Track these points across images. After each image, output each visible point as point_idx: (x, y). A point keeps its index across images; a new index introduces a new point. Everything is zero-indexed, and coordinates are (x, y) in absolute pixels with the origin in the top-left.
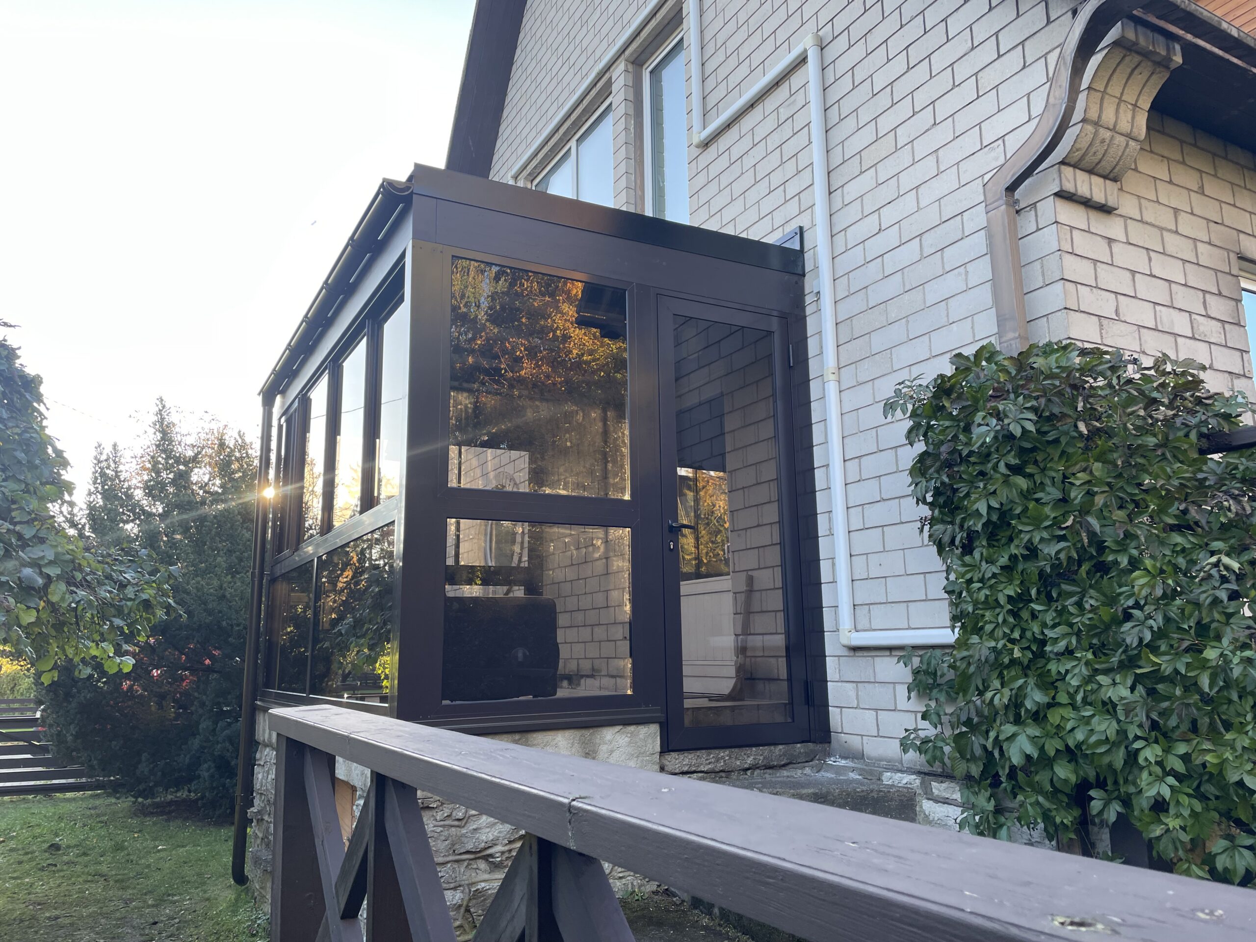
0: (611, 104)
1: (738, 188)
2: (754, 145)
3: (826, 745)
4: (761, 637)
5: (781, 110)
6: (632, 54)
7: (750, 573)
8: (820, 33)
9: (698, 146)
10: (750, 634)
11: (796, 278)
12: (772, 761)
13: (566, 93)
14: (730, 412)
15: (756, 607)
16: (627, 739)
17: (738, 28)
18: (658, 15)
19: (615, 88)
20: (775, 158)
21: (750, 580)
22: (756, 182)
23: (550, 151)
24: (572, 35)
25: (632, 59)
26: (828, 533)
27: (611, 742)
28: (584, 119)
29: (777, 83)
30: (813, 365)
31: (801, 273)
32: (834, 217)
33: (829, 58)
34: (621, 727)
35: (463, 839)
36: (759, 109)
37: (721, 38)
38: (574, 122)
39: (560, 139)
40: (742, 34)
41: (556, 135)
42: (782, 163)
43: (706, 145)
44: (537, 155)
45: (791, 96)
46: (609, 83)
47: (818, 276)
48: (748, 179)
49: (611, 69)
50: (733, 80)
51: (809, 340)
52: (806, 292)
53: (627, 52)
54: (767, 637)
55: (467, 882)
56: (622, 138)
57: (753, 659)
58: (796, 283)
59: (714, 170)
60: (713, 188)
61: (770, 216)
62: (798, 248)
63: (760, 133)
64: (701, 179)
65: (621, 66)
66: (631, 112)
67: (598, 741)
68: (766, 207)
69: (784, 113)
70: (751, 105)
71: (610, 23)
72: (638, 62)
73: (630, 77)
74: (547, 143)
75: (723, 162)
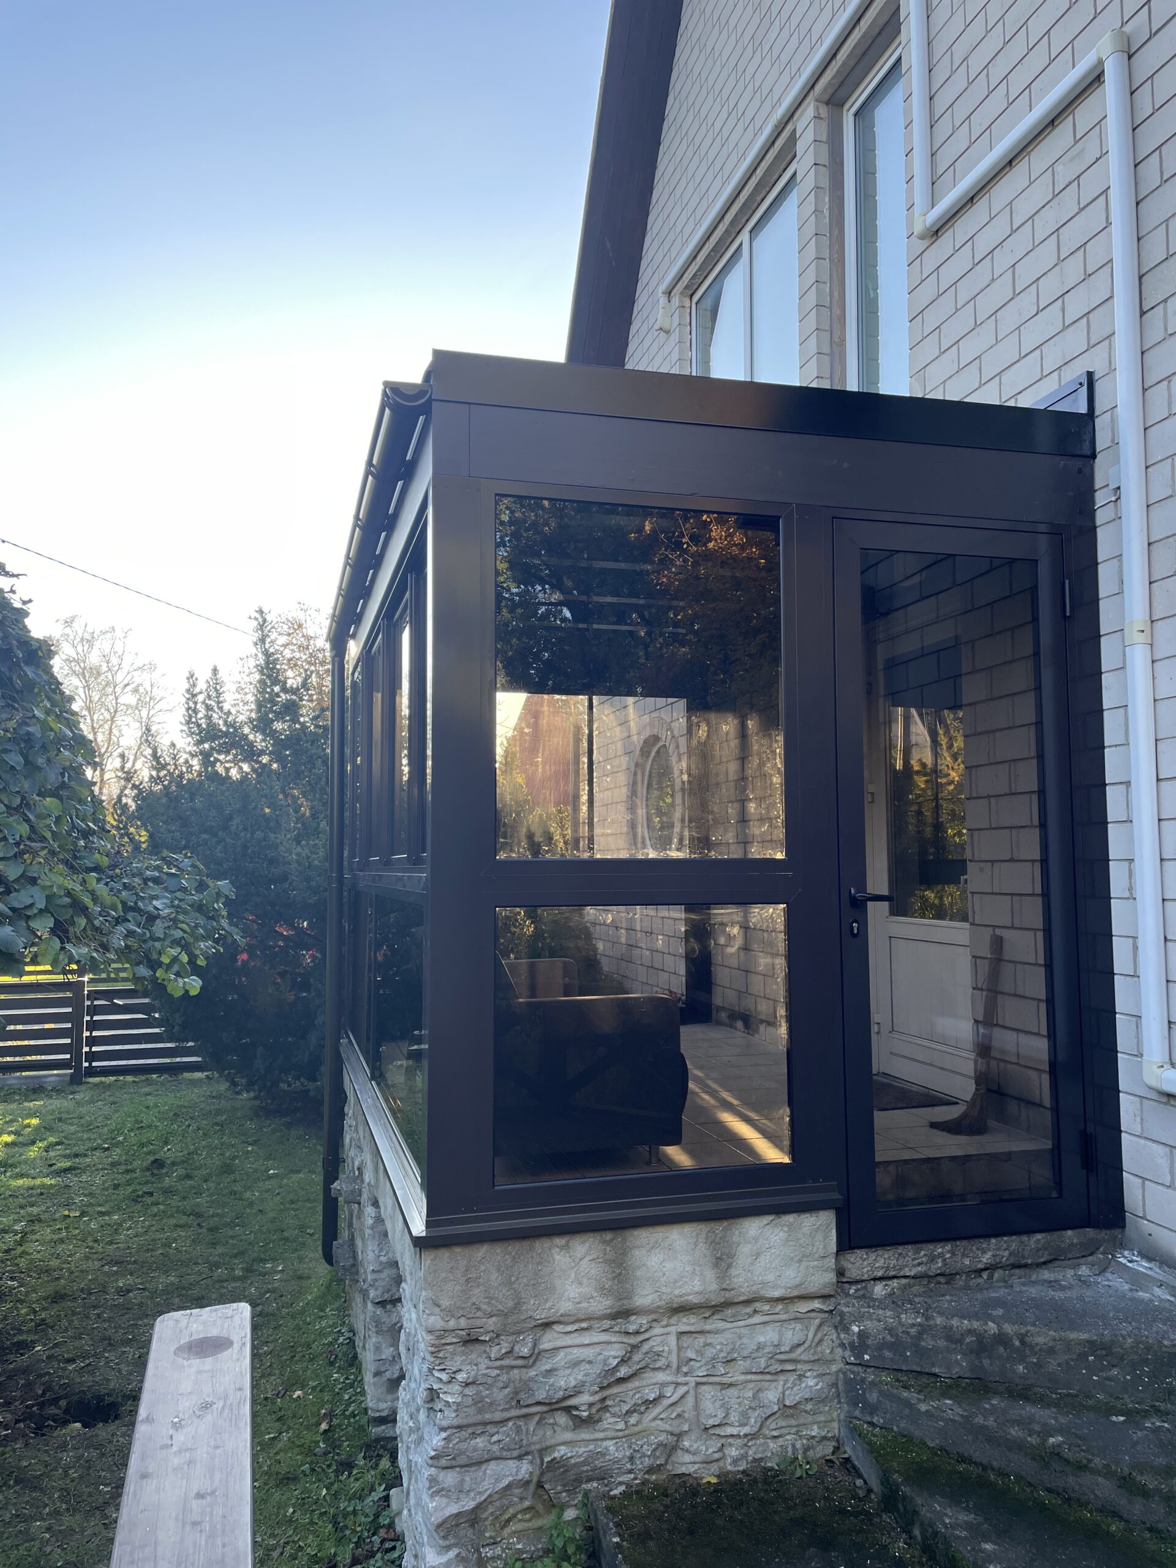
0: (795, 174)
1: (987, 304)
2: (1013, 231)
3: (1117, 1231)
4: (1014, 1034)
5: (1059, 168)
6: (825, 89)
7: (998, 932)
8: (1127, 29)
9: (922, 237)
10: (997, 1025)
11: (1079, 463)
12: (1023, 1257)
13: (734, 159)
14: (969, 673)
15: (1006, 985)
16: (782, 1234)
17: (988, 32)
18: (862, 23)
19: (800, 147)
20: (1046, 255)
21: (998, 944)
22: (1016, 295)
23: (712, 250)
24: (740, 68)
25: (826, 97)
26: (1127, 894)
27: (756, 1239)
28: (759, 199)
29: (1051, 122)
30: (1106, 609)
31: (1088, 453)
32: (1145, 355)
33: (1142, 72)
34: (771, 1217)
35: (531, 1384)
36: (1021, 168)
37: (959, 51)
38: (744, 204)
39: (726, 231)
40: (994, 42)
41: (721, 225)
42: (1060, 261)
43: (936, 232)
44: (695, 257)
45: (1076, 142)
46: (793, 139)
47: (1117, 461)
48: (1002, 290)
49: (795, 118)
50: (979, 122)
51: (1100, 568)
52: (1097, 485)
53: (819, 87)
54: (1023, 1039)
55: (538, 1447)
56: (811, 228)
57: (1002, 1064)
58: (1080, 471)
59: (949, 274)
60: (946, 304)
61: (1038, 352)
62: (1083, 409)
63: (1024, 208)
64: (928, 291)
65: (809, 111)
66: (825, 182)
67: (735, 1239)
68: (1032, 336)
69: (1064, 173)
70: (1009, 163)
71: (794, 41)
72: (835, 101)
73: (824, 126)
74: (708, 238)
75: (962, 263)
